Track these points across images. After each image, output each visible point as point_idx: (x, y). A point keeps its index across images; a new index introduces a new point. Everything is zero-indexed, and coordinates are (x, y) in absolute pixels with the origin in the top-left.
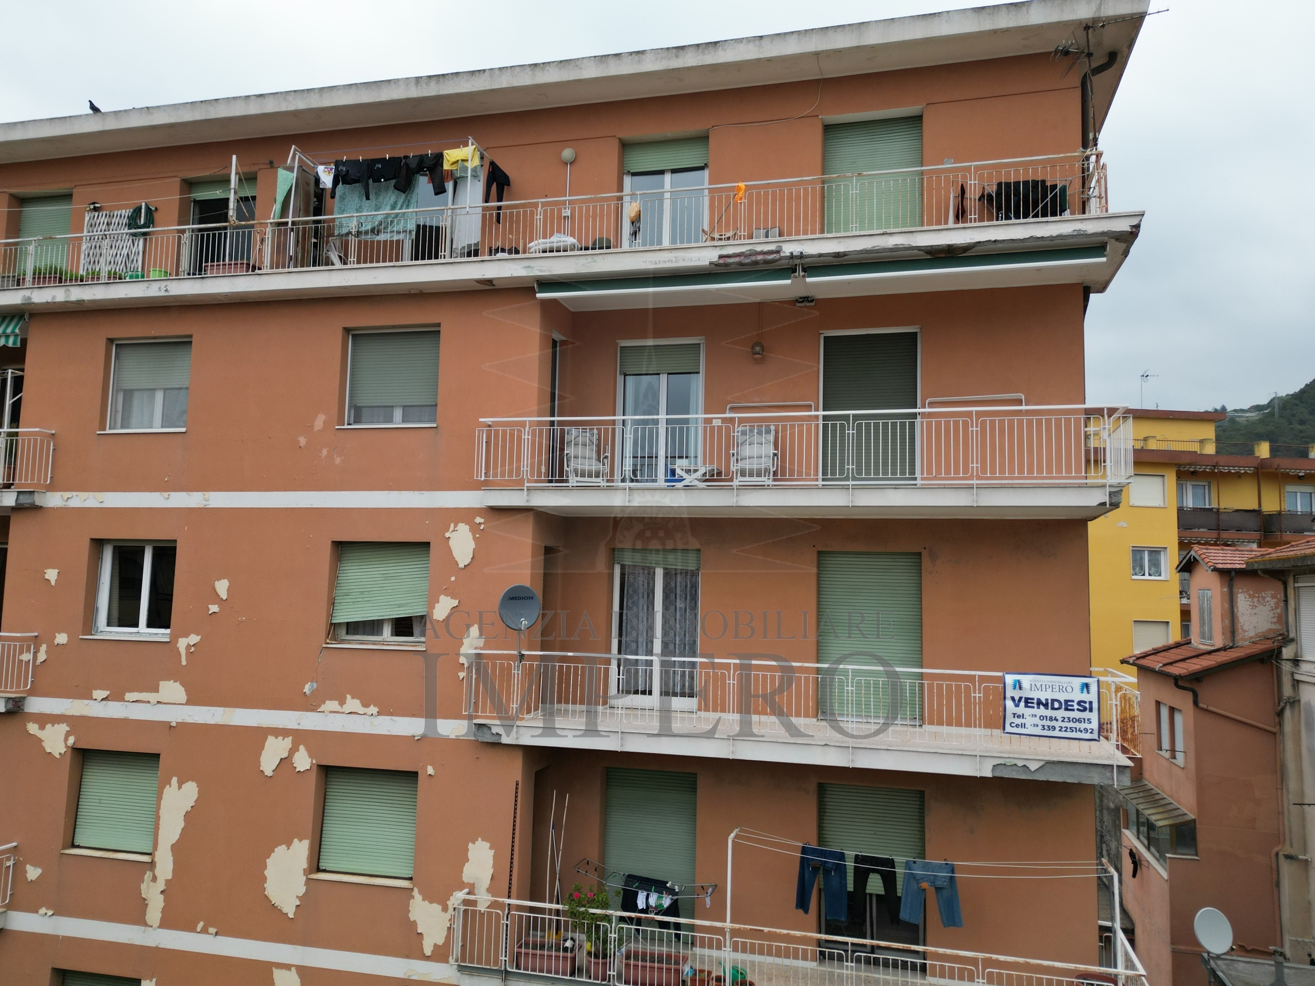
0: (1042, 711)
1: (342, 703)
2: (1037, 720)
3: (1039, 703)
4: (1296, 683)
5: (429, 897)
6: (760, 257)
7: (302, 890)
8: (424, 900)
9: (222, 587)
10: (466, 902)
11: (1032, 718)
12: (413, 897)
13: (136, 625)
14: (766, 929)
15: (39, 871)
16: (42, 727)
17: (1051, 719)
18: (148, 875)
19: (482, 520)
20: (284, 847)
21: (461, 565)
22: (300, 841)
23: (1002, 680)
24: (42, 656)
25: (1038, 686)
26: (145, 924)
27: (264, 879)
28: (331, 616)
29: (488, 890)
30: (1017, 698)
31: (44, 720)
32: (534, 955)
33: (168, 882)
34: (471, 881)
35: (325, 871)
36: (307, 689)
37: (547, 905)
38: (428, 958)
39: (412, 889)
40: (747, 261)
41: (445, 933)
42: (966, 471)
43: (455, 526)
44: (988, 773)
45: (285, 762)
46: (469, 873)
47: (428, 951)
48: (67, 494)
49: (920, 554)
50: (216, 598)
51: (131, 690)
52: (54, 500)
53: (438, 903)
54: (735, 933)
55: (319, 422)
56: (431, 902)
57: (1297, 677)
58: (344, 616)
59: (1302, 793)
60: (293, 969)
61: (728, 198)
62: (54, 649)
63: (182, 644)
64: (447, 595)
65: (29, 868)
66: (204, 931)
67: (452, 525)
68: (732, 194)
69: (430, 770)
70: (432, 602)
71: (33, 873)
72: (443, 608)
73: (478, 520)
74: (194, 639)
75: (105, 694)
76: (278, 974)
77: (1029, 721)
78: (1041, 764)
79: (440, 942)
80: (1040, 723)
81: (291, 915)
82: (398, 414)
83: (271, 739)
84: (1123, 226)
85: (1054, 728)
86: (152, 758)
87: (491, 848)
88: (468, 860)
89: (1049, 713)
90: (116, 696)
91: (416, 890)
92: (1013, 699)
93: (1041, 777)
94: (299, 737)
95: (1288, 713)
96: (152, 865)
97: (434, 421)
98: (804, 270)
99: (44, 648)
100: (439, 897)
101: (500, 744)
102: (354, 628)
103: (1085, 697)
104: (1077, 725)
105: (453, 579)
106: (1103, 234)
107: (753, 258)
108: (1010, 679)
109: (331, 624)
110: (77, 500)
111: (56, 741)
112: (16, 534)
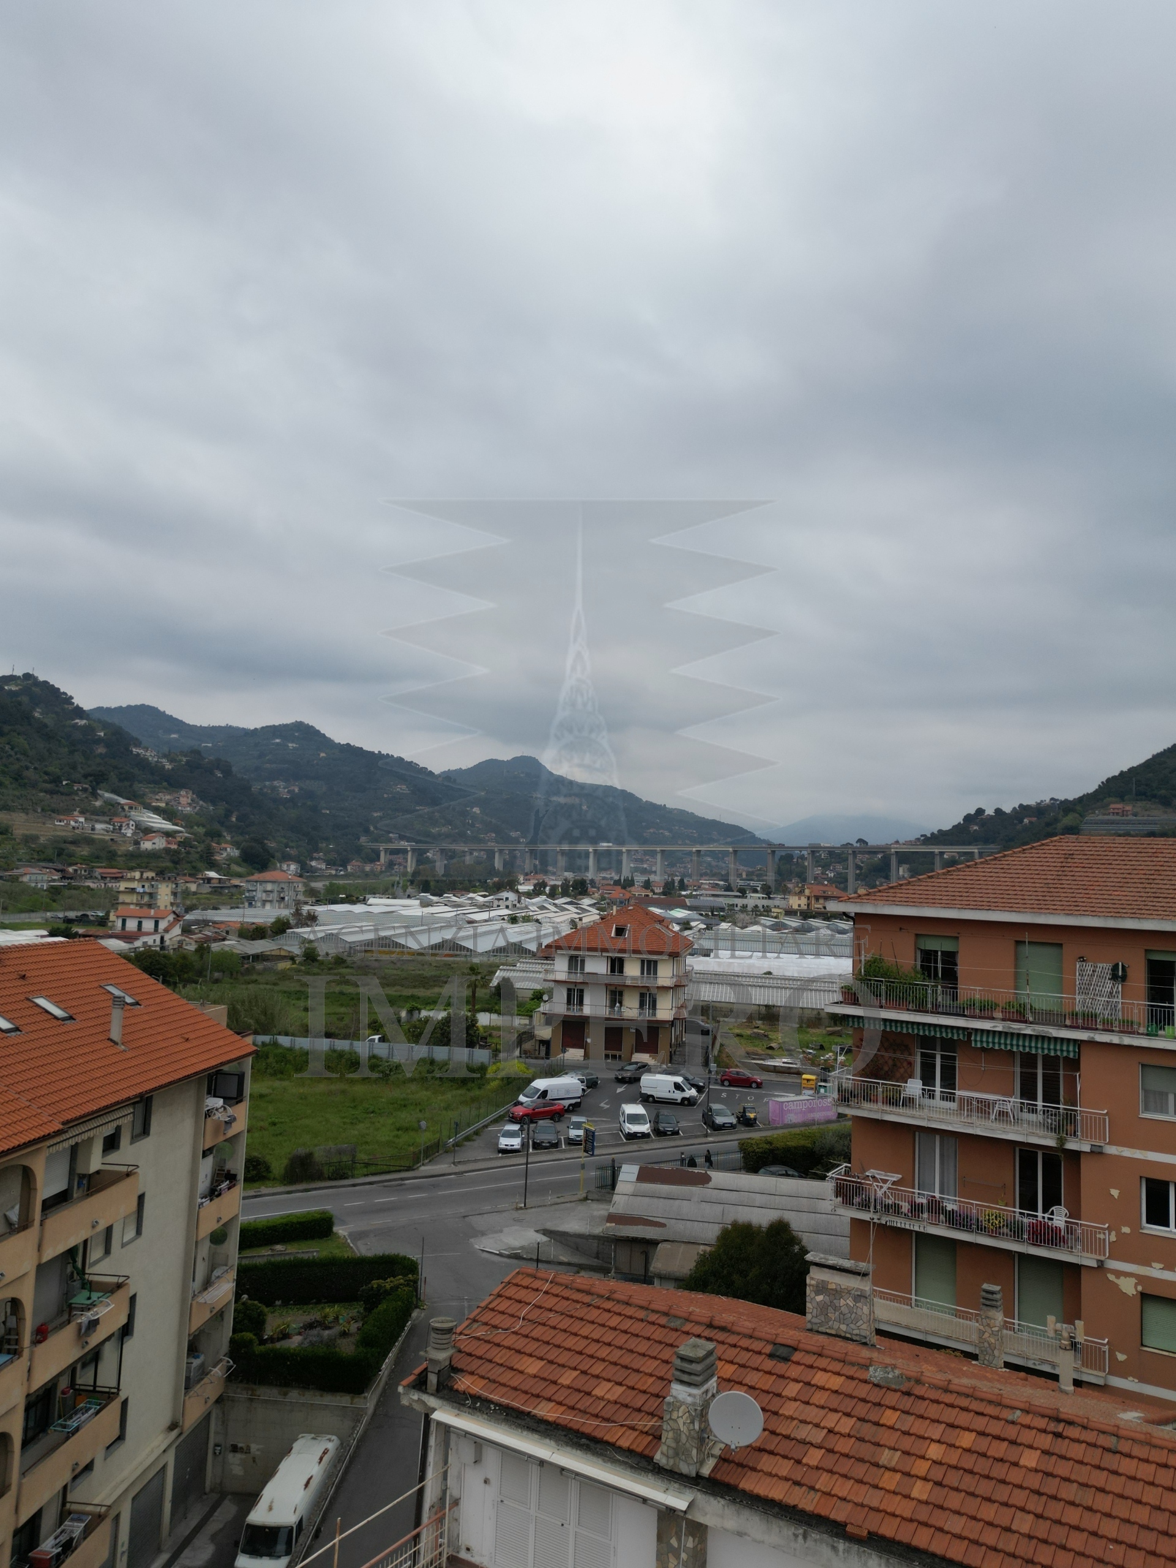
13: (1168, 1225)
15: (1126, 1357)
16: (1118, 1277)
24: (1113, 1238)
31: (1119, 1274)
48: (1121, 1149)
52: (1112, 1150)
62: (1119, 1234)
65: (1118, 1354)
71: (1121, 1357)
75: (1162, 1266)
99: (1113, 1233)
110: (1127, 1152)
111: (1129, 1287)
112: (1085, 1165)
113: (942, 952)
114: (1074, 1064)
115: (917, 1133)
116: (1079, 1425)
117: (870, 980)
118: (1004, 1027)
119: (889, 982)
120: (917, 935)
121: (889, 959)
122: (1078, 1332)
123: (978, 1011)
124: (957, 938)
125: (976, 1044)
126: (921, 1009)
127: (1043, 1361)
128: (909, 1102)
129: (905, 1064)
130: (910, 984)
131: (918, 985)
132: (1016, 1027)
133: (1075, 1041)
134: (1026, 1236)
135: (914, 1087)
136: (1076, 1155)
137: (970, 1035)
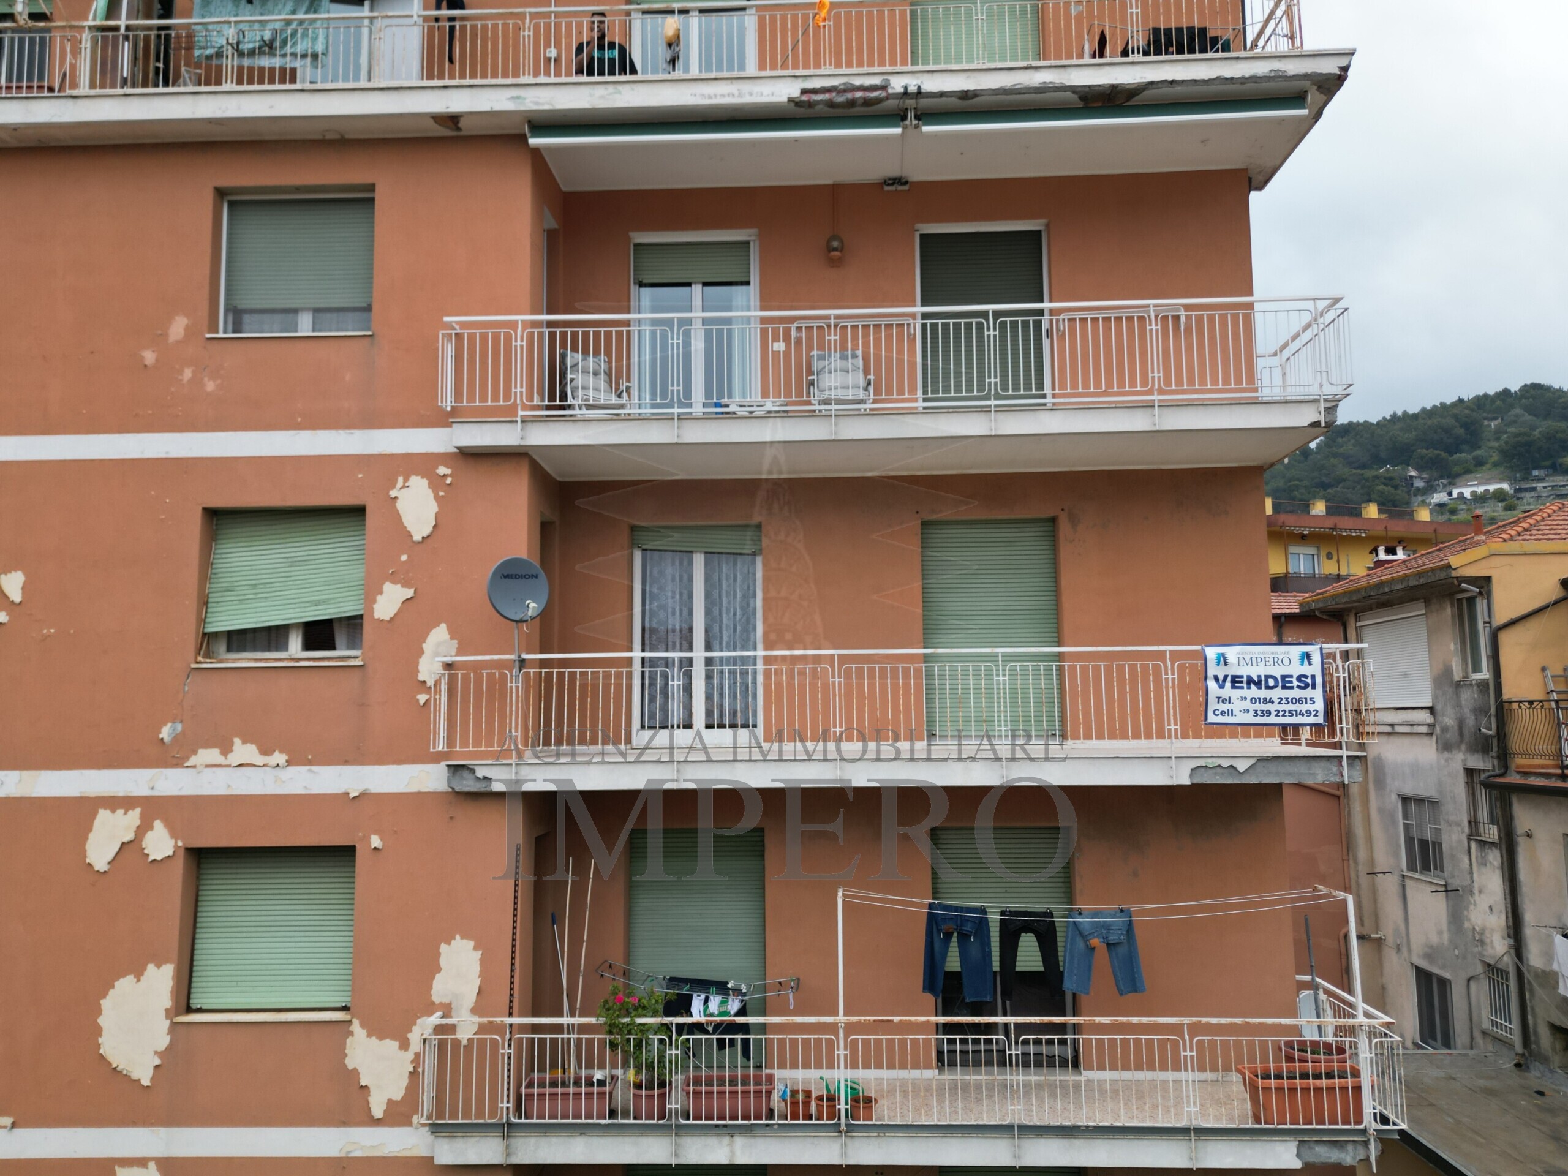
0: (1254, 691)
1: (226, 750)
2: (1247, 704)
3: (1250, 681)
5: (377, 1031)
6: (859, 94)
7: (164, 1041)
8: (369, 1035)
9: (12, 584)
10: (439, 1029)
11: (1241, 702)
12: (351, 1034)
14: (896, 1019)
17: (1265, 701)
19: (448, 471)
20: (130, 978)
21: (417, 537)
22: (158, 966)
23: (1202, 655)
25: (1248, 660)
27: (98, 1031)
28: (202, 621)
29: (474, 1011)
30: (1221, 678)
32: (553, 1096)
34: (446, 1000)
35: (200, 1010)
36: (166, 733)
37: (565, 1020)
38: (378, 1122)
39: (350, 1022)
40: (840, 99)
41: (404, 1082)
42: (1145, 382)
43: (406, 480)
44: (1185, 780)
45: (130, 848)
46: (441, 988)
47: (378, 1112)
49: (1053, 520)
50: (3, 602)
53: (393, 1038)
54: (850, 1029)
55: (178, 328)
56: (381, 1038)
58: (224, 620)
60: (152, 1165)
61: (805, 18)
64: (394, 582)
67: (400, 480)
68: (811, 13)
69: (376, 841)
70: (371, 592)
72: (389, 602)
73: (442, 470)
77: (1237, 706)
78: (1252, 761)
79: (398, 1094)
80: (1252, 707)
81: (146, 1082)
82: (306, 319)
83: (103, 815)
84: (1330, 67)
85: (1269, 713)
87: (475, 948)
88: (439, 969)
89: (1263, 693)
91: (356, 1022)
92: (1216, 678)
93: (1252, 780)
94: (153, 808)
97: (369, 329)
98: (917, 117)
100: (393, 1028)
101: (489, 794)
102: (239, 639)
103: (1306, 670)
104: (1297, 707)
105: (404, 558)
106: (1306, 76)
107: (849, 96)
108: (1211, 653)
109: (204, 634)
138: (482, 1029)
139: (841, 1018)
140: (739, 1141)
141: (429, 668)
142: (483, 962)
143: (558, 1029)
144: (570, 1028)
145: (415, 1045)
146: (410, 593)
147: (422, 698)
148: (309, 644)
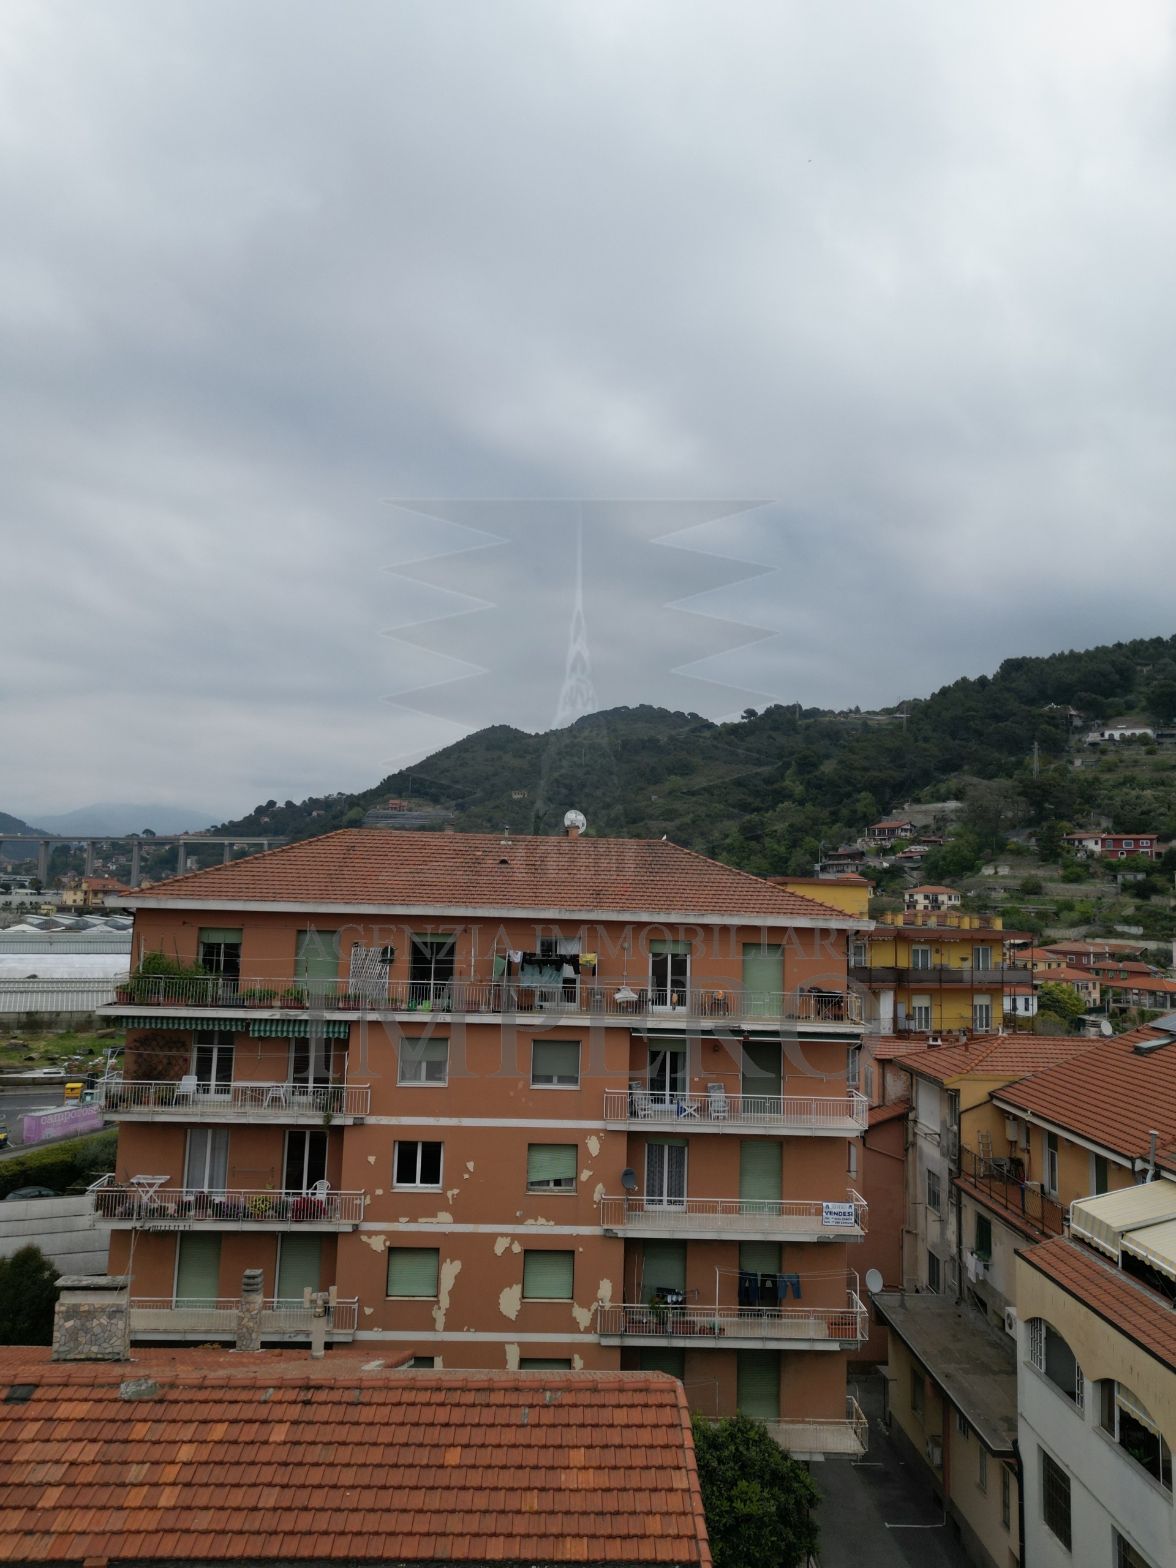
0: (835, 1216)
1: (536, 1220)
3: (835, 1213)
4: (915, 1134)
5: (582, 1306)
6: (731, 1029)
7: (519, 1307)
8: (579, 1307)
9: (471, 1165)
10: (600, 1307)
11: (832, 1219)
12: (572, 1306)
13: (414, 1182)
15: (372, 1310)
16: (370, 1237)
17: (838, 1219)
18: (436, 1307)
19: (604, 1136)
20: (508, 1288)
21: (594, 1156)
22: (516, 1285)
23: (822, 1205)
24: (368, 1201)
26: (435, 1331)
27: (499, 1304)
28: (528, 1179)
29: (611, 1300)
30: (827, 1212)
31: (370, 1234)
32: (633, 1326)
33: (447, 1309)
34: (602, 1298)
35: (529, 1298)
36: (518, 1214)
37: (635, 1305)
38: (582, 1333)
39: (571, 1303)
40: (724, 1029)
41: (590, 1321)
42: (810, 1123)
43: (590, 1137)
44: (816, 1240)
45: (508, 1250)
46: (600, 1294)
47: (582, 1330)
48: (379, 1118)
49: (782, 1142)
50: (468, 1171)
51: (422, 1217)
52: (371, 1120)
53: (586, 1308)
54: (720, 1310)
56: (583, 1308)
57: (916, 1131)
58: (532, 1179)
59: (916, 1196)
60: (515, 1343)
62: (374, 1198)
63: (449, 1194)
64: (586, 1169)
65: (365, 1308)
66: (468, 1330)
69: (581, 1250)
70: (577, 1171)
71: (368, 1311)
72: (585, 1175)
73: (601, 1135)
74: (456, 1191)
75: (407, 1219)
76: (507, 1347)
77: (831, 1220)
78: (834, 1236)
79: (588, 1324)
80: (835, 1221)
81: (514, 1319)
82: (555, 1079)
85: (839, 1223)
86: (436, 1250)
87: (610, 1282)
88: (599, 1288)
89: (838, 1217)
90: (413, 1220)
91: (573, 1303)
93: (833, 1241)
94: (514, 1237)
95: (910, 1150)
96: (438, 1302)
97: (578, 1087)
99: (368, 1197)
100: (585, 1305)
101: (617, 1237)
102: (536, 1184)
103: (850, 1210)
104: (847, 1221)
105: (590, 1162)
108: (825, 1204)
109: (528, 1182)
110: (385, 1120)
111: (378, 1244)
112: (348, 1138)
113: (225, 944)
114: (343, 1044)
115: (189, 1131)
116: (327, 1387)
117: (148, 978)
118: (281, 1015)
119: (168, 978)
120: (201, 929)
121: (170, 955)
122: (331, 1298)
123: (257, 1001)
124: (242, 929)
125: (253, 1034)
126: (201, 1004)
127: (298, 1333)
128: (183, 1099)
129: (181, 1062)
130: (190, 979)
131: (198, 979)
132: (293, 1014)
133: (346, 1022)
134: (289, 1215)
135: (189, 1083)
136: (341, 1129)
137: (248, 1025)
138: (612, 1307)
139: (717, 1306)
140: (687, 1341)
141: (596, 1197)
142: (612, 1286)
143: (634, 1307)
144: (637, 1308)
145: (593, 1311)
146: (591, 1173)
147: (595, 1206)
148: (555, 1185)
